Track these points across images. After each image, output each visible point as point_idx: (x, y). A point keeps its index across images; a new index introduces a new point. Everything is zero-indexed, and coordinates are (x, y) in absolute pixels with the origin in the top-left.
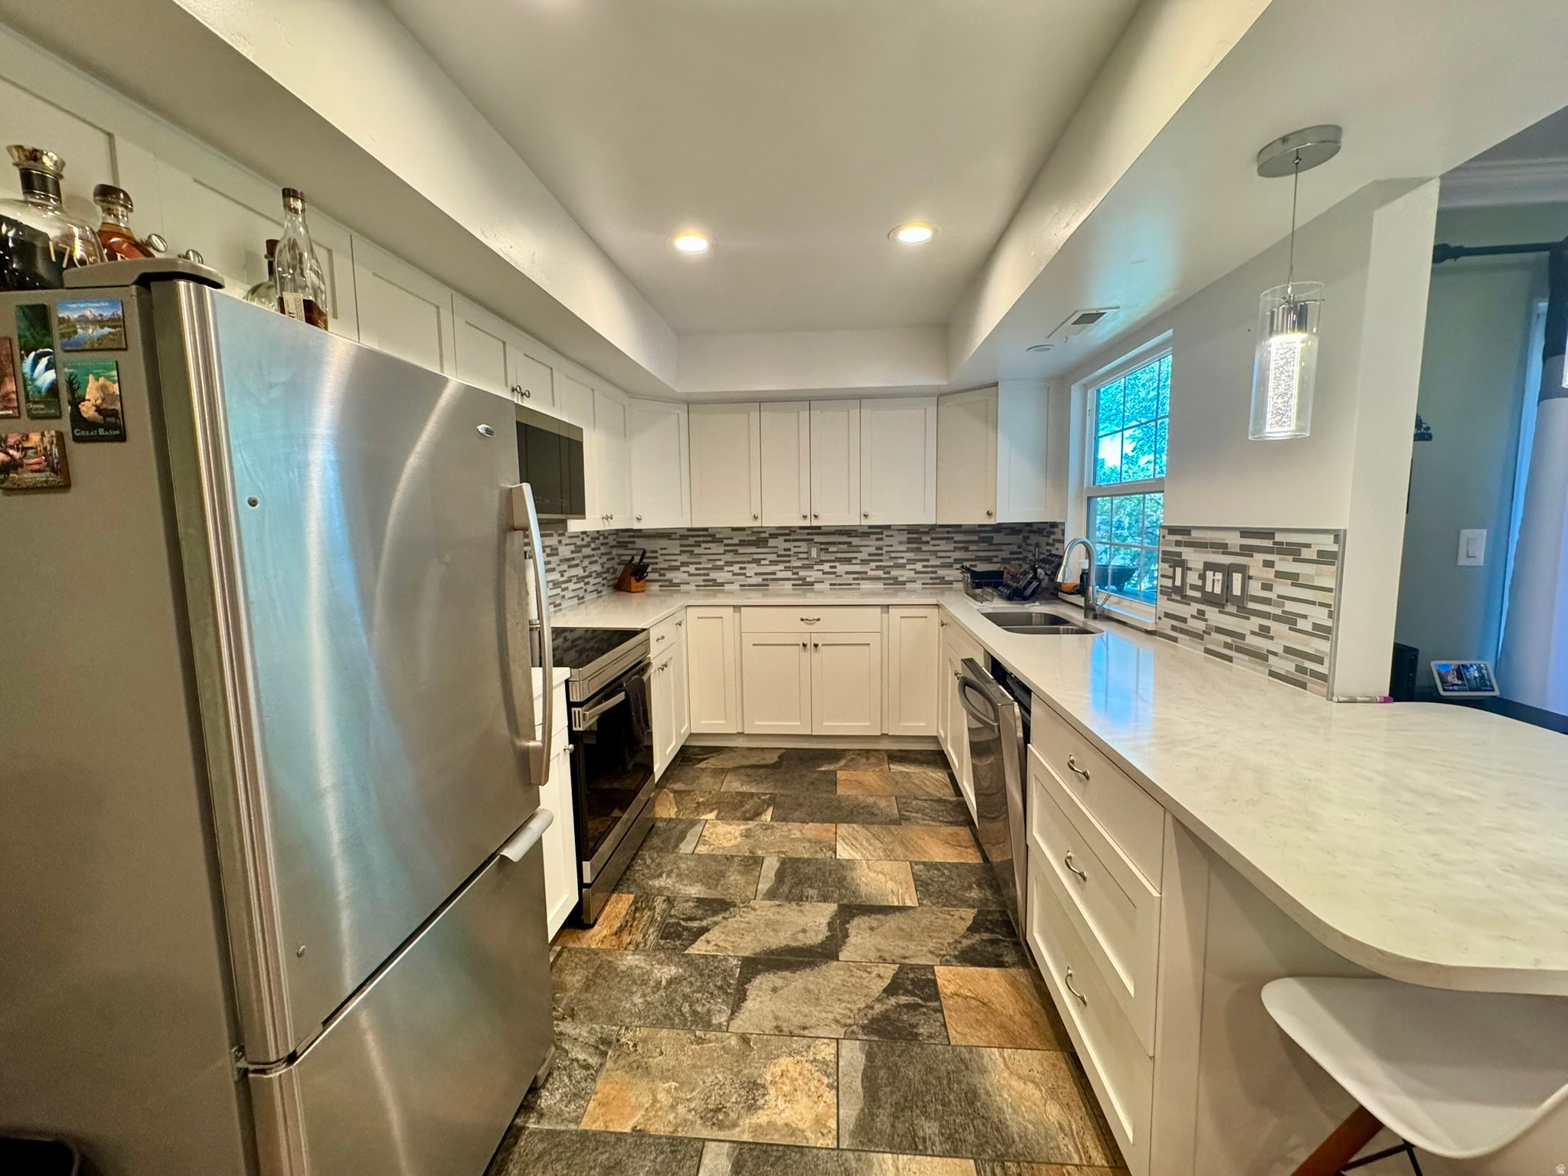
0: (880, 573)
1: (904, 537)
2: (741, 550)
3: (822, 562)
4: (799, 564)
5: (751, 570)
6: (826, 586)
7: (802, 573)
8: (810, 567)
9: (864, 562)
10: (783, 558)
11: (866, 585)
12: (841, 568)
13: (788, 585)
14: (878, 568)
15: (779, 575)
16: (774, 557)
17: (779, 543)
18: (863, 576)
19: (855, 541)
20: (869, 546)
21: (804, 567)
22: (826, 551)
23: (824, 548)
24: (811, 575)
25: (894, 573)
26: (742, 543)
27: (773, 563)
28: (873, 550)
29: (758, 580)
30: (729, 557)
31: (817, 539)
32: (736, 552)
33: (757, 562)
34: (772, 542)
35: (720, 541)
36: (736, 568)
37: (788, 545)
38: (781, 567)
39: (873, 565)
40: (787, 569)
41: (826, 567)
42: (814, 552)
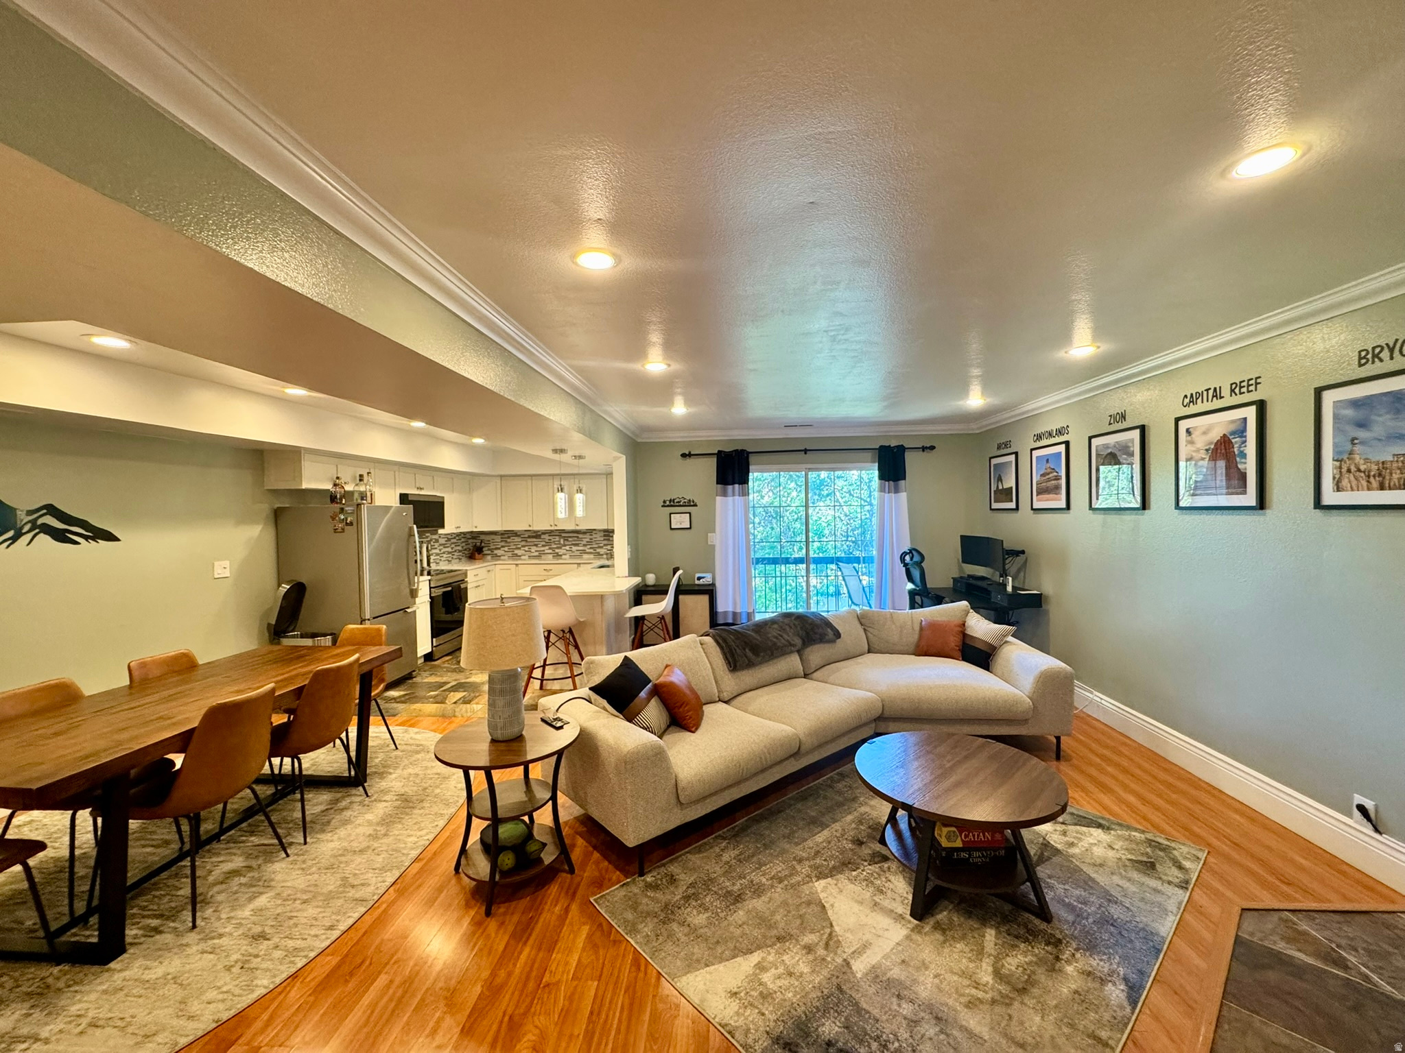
0: (592, 550)
1: (602, 534)
2: (529, 540)
3: (565, 545)
4: (555, 546)
5: (534, 549)
6: (567, 556)
7: (557, 551)
8: (560, 548)
9: (585, 545)
10: (548, 543)
11: (585, 556)
12: (574, 548)
13: (551, 556)
14: (591, 548)
15: (546, 551)
16: (544, 543)
17: (546, 537)
18: (584, 552)
19: (580, 536)
20: (587, 538)
21: (558, 548)
22: (567, 540)
23: (566, 539)
24: (561, 552)
25: (598, 550)
26: (529, 537)
27: (543, 546)
28: (588, 540)
29: (537, 554)
30: (523, 543)
31: (563, 535)
32: (526, 541)
33: (536, 545)
34: (543, 536)
35: (519, 536)
36: (526, 548)
37: (550, 538)
38: (547, 548)
39: (589, 547)
40: (550, 549)
41: (567, 548)
42: (562, 542)
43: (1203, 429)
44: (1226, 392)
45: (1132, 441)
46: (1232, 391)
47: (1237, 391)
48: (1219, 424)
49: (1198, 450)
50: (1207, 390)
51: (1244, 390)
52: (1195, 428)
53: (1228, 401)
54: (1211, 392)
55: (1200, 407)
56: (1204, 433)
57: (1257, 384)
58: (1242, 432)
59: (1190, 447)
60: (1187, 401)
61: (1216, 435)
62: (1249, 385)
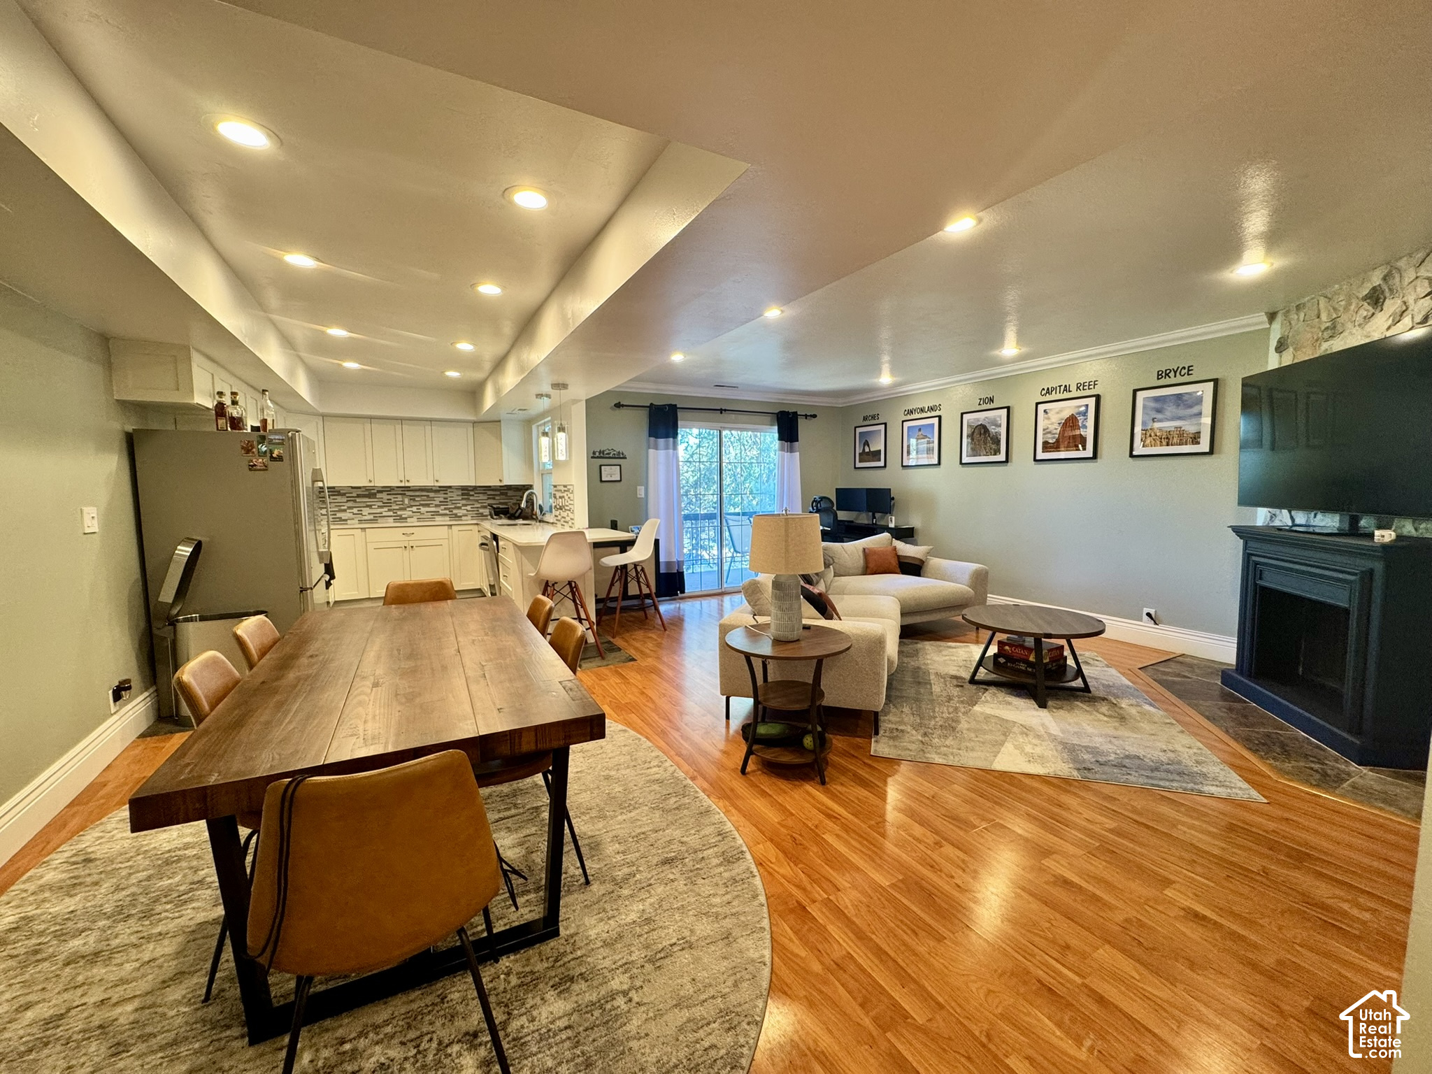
0: (447, 512)
1: (460, 493)
2: (358, 500)
3: (412, 506)
4: (397, 507)
5: (366, 511)
6: (415, 519)
7: (399, 513)
8: (404, 509)
9: (437, 506)
10: (387, 504)
11: (438, 518)
12: (423, 510)
13: (391, 520)
14: (445, 509)
15: (384, 514)
16: (381, 504)
17: (384, 496)
18: (437, 513)
19: (432, 495)
20: (440, 498)
21: (400, 509)
22: (414, 500)
23: (412, 498)
24: (405, 514)
25: (455, 511)
26: (358, 496)
27: (379, 507)
28: (442, 499)
29: (371, 517)
30: (350, 504)
31: (408, 493)
32: (355, 501)
33: (370, 507)
34: (379, 495)
35: (344, 494)
36: (355, 511)
37: (389, 497)
38: (386, 509)
39: (443, 507)
40: (389, 510)
41: (414, 509)
42: (406, 501)
43: (1057, 410)
44: (1073, 388)
45: (1000, 417)
46: (1078, 388)
47: (1081, 388)
48: (1068, 409)
49: (1052, 424)
50: (1060, 386)
51: (1086, 388)
52: (1050, 410)
53: (1074, 394)
54: (1062, 388)
55: (1053, 396)
56: (1058, 413)
57: (1095, 384)
58: (1085, 414)
59: (1046, 421)
60: (1044, 392)
61: (1066, 414)
62: (1089, 385)
